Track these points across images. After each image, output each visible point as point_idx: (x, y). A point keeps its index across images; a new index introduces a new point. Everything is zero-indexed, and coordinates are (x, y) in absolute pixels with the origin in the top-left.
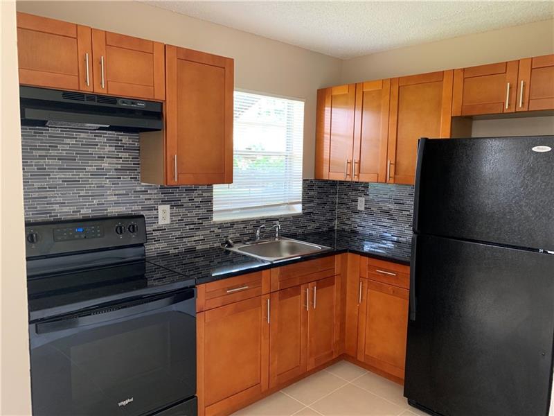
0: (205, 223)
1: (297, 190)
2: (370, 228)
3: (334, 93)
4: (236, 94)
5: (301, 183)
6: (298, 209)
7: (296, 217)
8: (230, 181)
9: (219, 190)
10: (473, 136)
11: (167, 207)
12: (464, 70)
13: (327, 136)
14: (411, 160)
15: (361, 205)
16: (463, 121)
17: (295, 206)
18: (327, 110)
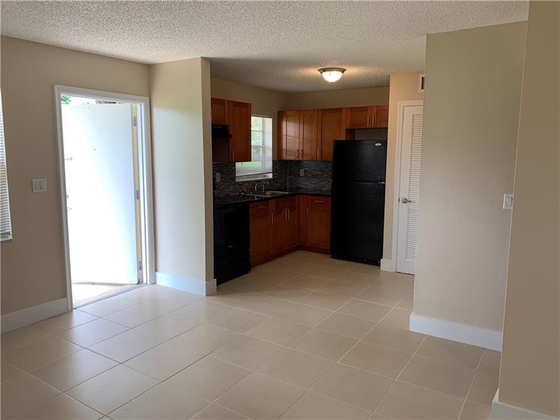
0: (233, 182)
1: (269, 165)
2: (307, 185)
3: (288, 114)
4: (252, 118)
5: (271, 162)
6: (270, 176)
7: (270, 180)
8: (250, 161)
9: (239, 165)
10: (356, 139)
11: (219, 174)
12: (351, 108)
13: (284, 137)
14: (329, 151)
15: (302, 174)
16: (351, 131)
17: (268, 175)
18: (284, 123)
